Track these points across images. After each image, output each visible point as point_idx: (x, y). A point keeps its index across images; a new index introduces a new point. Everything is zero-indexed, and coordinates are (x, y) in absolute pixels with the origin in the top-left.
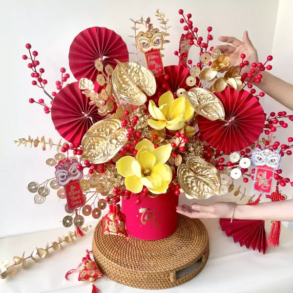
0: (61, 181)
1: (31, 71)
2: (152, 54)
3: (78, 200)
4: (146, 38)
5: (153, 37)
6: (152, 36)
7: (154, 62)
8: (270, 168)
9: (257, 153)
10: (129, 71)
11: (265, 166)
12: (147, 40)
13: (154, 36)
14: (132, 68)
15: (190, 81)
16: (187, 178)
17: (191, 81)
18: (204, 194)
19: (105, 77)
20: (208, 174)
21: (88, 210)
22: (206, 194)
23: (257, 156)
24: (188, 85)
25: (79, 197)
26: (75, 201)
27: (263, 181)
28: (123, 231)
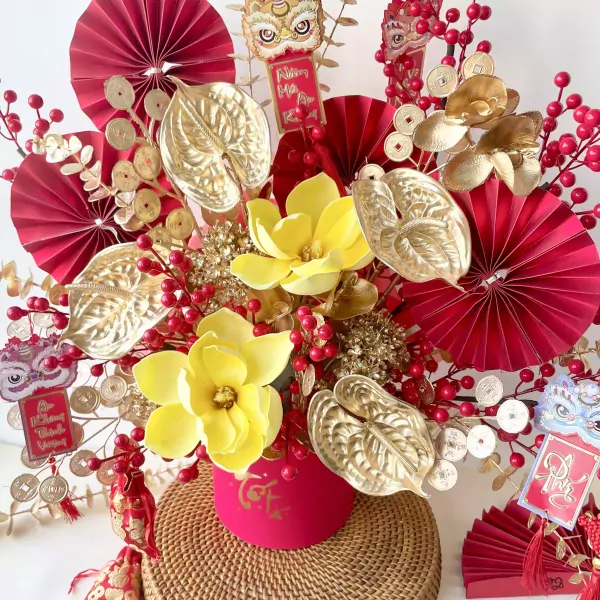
0: (11, 390)
2: (290, 66)
3: (57, 437)
4: (268, 16)
5: (290, 15)
6: (288, 10)
7: (293, 89)
8: (588, 447)
9: (560, 389)
10: (214, 110)
11: (574, 437)
12: (273, 23)
13: (294, 10)
14: (221, 101)
15: (397, 145)
16: (338, 426)
17: (398, 147)
18: (383, 477)
20: (403, 427)
22: (388, 480)
23: (559, 399)
24: (390, 157)
25: (60, 430)
26: (49, 439)
28: (140, 542)
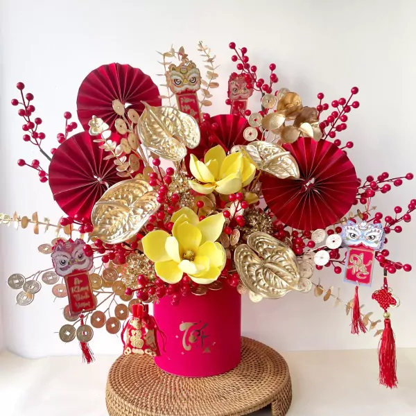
0: (61, 269)
1: (23, 121)
3: (86, 301)
4: (178, 73)
8: (369, 248)
9: (349, 227)
10: (163, 118)
11: (361, 245)
12: (180, 76)
13: (189, 72)
14: (166, 115)
16: (249, 266)
17: (250, 134)
18: (276, 290)
19: (127, 124)
20: (281, 261)
21: (100, 320)
22: (279, 290)
23: (350, 231)
24: (247, 139)
25: (87, 296)
26: (81, 302)
27: (359, 267)
28: (152, 346)
